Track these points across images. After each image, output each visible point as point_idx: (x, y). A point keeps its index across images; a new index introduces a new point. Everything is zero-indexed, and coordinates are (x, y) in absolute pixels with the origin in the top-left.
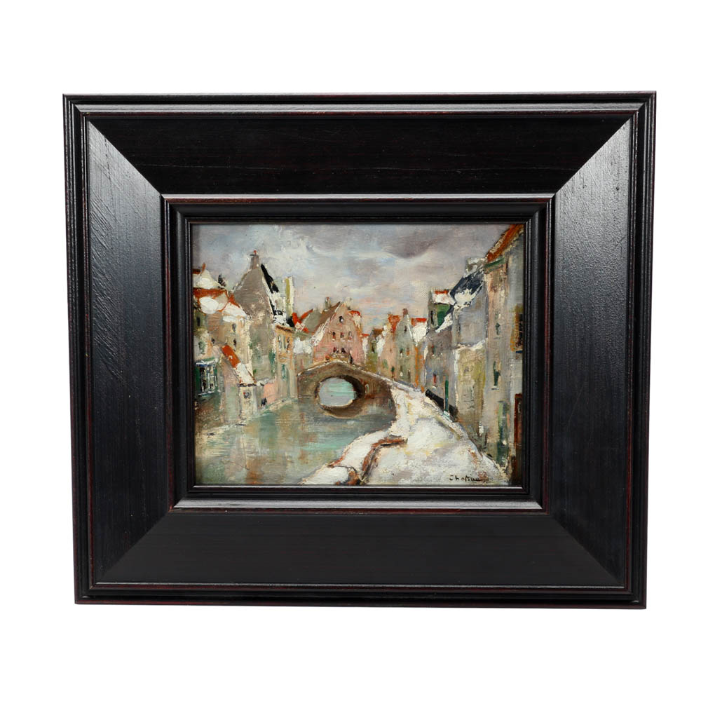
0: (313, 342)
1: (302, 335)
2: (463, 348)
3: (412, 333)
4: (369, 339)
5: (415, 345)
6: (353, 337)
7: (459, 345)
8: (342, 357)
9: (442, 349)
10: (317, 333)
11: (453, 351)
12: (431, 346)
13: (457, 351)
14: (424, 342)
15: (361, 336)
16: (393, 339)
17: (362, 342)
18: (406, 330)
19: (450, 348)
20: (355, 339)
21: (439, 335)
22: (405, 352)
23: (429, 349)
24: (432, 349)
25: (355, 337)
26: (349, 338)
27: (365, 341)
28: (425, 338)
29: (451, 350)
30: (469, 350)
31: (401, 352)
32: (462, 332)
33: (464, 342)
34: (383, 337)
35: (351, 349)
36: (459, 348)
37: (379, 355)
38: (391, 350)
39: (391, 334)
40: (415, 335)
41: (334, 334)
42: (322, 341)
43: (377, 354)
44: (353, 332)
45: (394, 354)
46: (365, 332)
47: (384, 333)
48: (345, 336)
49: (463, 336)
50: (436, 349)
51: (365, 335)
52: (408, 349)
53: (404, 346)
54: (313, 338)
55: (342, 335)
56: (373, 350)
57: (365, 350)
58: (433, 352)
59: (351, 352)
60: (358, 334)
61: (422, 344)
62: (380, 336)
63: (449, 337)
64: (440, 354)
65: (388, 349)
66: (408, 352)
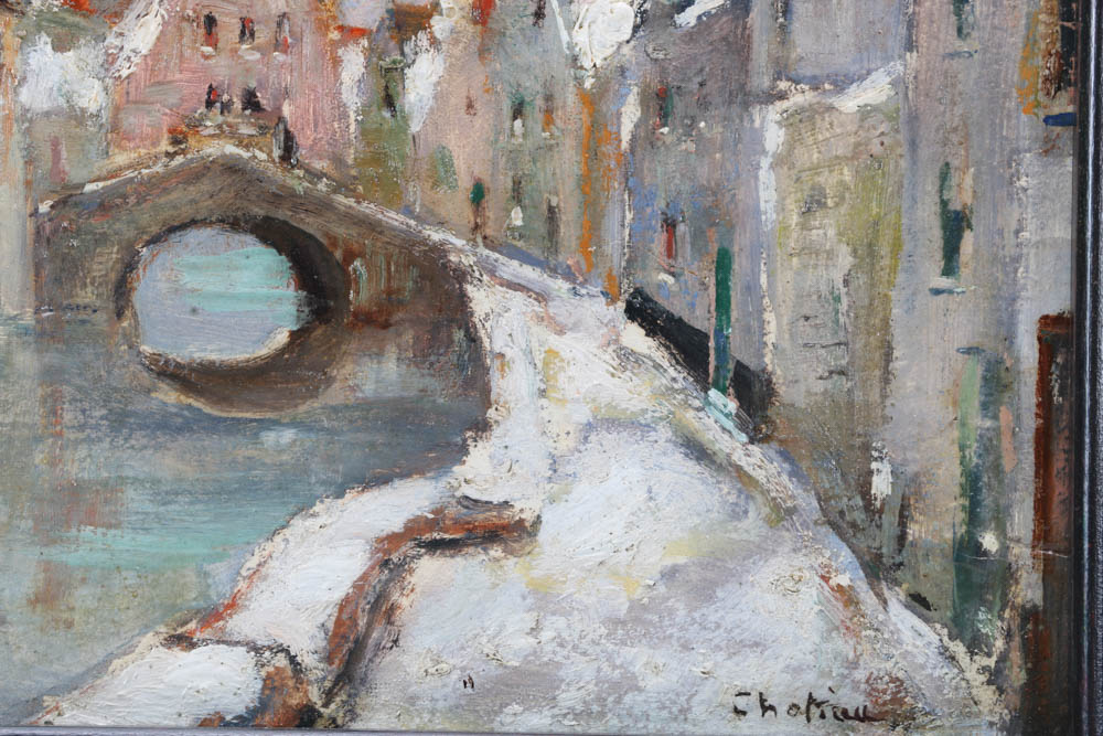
0: (110, 60)
1: (62, 23)
2: (800, 98)
3: (570, 26)
4: (370, 52)
5: (579, 81)
6: (299, 39)
7: (783, 85)
8: (245, 130)
9: (704, 104)
10: (130, 16)
11: (756, 111)
12: (656, 86)
13: (774, 112)
14: (622, 71)
15: (335, 35)
16: (483, 52)
17: (337, 62)
18: (539, 14)
19: (744, 98)
20: (307, 50)
21: (691, 36)
22: (535, 115)
23: (644, 102)
24: (660, 102)
25: (308, 38)
26: (280, 45)
27: (354, 62)
28: (626, 50)
29: (746, 105)
30: (831, 108)
31: (518, 112)
32: (796, 26)
33: (808, 71)
34: (434, 42)
35: (286, 93)
36: (782, 96)
37: (415, 127)
38: (470, 106)
39: (471, 28)
40: (581, 37)
41: (211, 22)
42: (155, 54)
43: (405, 119)
44: (299, 18)
45: (482, 122)
46: (355, 18)
47: (439, 25)
48: (263, 35)
49: (804, 41)
50: (679, 105)
51: (352, 33)
52: (549, 98)
53: (532, 87)
54: (111, 40)
55: (247, 30)
56: (389, 101)
57: (352, 99)
58: (664, 115)
59: (287, 110)
60: (323, 27)
61: (613, 76)
62: (422, 36)
63: (740, 48)
64: (693, 119)
65: (457, 101)
66: (549, 112)
